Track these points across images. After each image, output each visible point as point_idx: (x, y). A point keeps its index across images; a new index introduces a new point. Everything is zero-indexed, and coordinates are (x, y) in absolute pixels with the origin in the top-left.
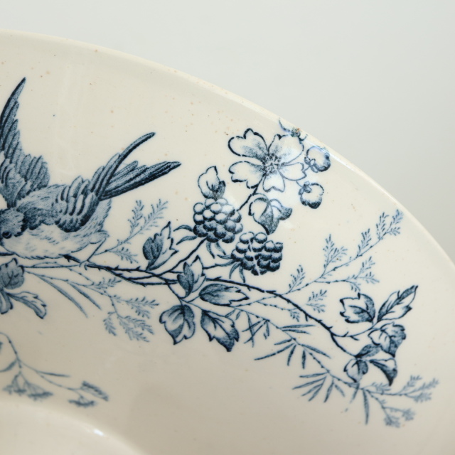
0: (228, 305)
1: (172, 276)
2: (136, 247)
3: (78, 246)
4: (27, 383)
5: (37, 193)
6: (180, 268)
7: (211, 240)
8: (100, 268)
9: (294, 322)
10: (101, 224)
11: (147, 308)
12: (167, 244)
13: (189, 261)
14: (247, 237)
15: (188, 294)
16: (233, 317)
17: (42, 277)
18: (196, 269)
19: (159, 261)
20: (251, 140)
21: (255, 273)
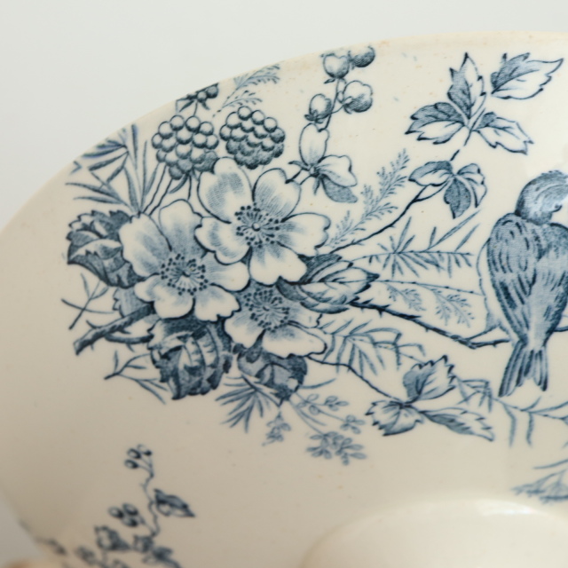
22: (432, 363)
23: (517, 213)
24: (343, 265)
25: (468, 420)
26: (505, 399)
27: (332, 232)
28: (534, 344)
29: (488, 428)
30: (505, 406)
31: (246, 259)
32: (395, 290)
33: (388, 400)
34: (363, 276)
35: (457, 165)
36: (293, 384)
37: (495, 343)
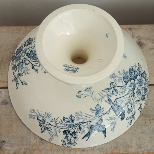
0: (67, 124)
1: (76, 126)
2: (82, 128)
3: (90, 124)
4: (89, 91)
5: (98, 128)
6: (76, 127)
7: (73, 132)
8: (86, 122)
9: (57, 125)
10: (88, 128)
11: (77, 119)
12: (79, 130)
13: (75, 129)
14: (69, 134)
15: (73, 124)
16: (65, 123)
17: (93, 116)
18: (73, 128)
19: (79, 127)
20: (74, 144)
21: (65, 130)
22: (117, 94)
23: (124, 113)
24: (132, 96)
25: (107, 91)
26: (107, 96)
27: (135, 97)
28: (112, 104)
29: (104, 92)
30: (106, 96)
31: (138, 88)
32: (127, 98)
33: (116, 86)
34: (130, 96)
35: (131, 112)
36: (125, 80)
37: (115, 101)
